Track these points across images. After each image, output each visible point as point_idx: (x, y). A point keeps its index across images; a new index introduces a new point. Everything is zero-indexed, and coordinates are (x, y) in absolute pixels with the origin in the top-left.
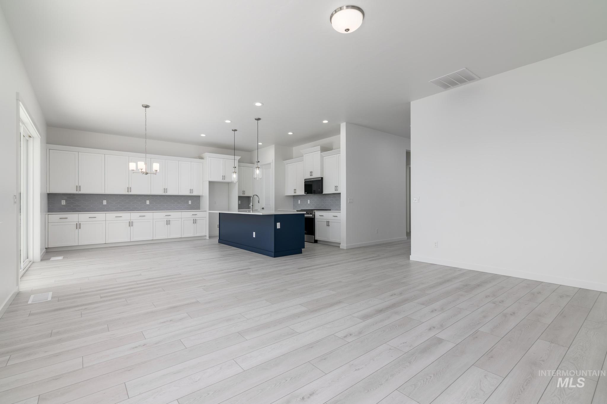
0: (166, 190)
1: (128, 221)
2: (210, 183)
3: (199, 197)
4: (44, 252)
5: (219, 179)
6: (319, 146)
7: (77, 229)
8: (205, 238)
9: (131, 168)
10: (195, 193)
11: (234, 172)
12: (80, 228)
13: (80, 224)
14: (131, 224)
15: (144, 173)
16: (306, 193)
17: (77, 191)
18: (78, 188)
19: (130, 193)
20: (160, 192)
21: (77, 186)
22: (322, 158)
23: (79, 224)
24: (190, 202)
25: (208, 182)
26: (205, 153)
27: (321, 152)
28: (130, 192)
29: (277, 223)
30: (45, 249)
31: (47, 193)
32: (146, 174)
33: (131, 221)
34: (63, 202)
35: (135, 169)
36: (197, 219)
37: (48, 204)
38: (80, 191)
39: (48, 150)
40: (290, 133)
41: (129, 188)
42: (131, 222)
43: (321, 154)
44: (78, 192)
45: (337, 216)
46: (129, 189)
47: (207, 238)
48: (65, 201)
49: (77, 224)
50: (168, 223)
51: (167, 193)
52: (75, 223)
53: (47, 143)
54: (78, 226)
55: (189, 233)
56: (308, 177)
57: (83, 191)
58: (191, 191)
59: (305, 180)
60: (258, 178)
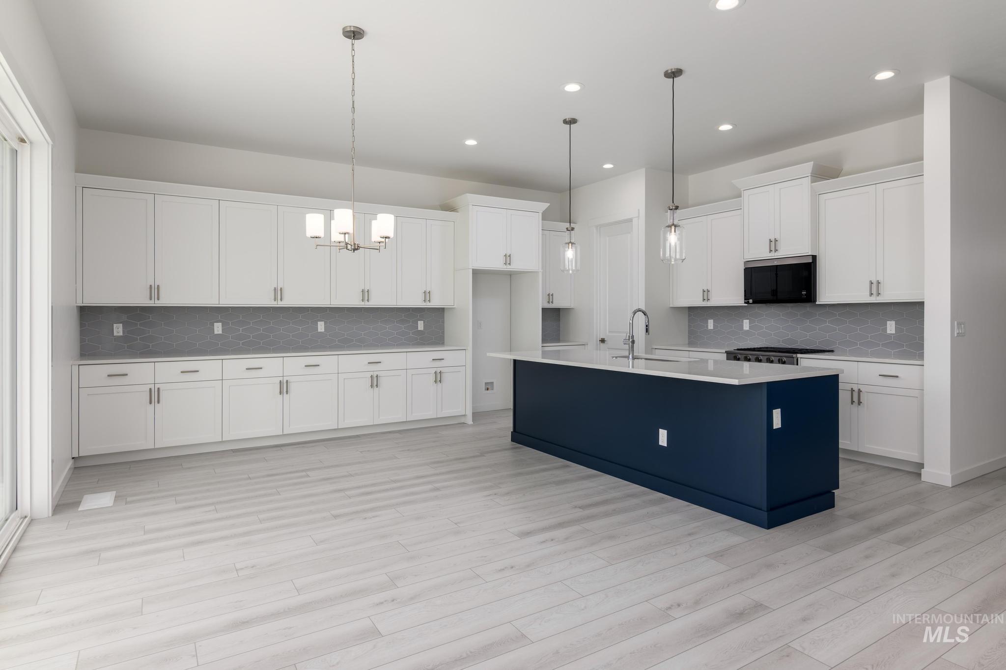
0: (366, 293)
1: (277, 380)
2: (476, 273)
3: (441, 311)
4: (70, 469)
5: (496, 263)
6: (807, 161)
7: (151, 403)
8: (462, 420)
9: (310, 233)
10: (435, 303)
12: (158, 402)
13: (159, 389)
14: (284, 388)
15: (349, 247)
16: (751, 301)
17: (151, 299)
18: (154, 290)
19: (280, 304)
20: (353, 301)
21: (151, 286)
22: (815, 197)
23: (156, 390)
24: (421, 325)
25: (471, 271)
26: (467, 193)
27: (812, 182)
28: (281, 300)
30: (71, 462)
31: (77, 306)
32: (354, 250)
33: (285, 379)
34: (118, 330)
35: (321, 234)
36: (443, 370)
37: (81, 335)
38: (158, 299)
39: (79, 190)
40: (726, 127)
41: (279, 289)
42: (285, 381)
43: (811, 187)
44: (152, 302)
45: (897, 377)
46: (278, 293)
47: (470, 421)
48: (121, 325)
49: (150, 389)
50: (375, 382)
51: (370, 303)
52: (147, 388)
53: (77, 171)
54: (154, 396)
55: (426, 411)
56: (761, 253)
57: (168, 299)
58: (427, 295)
59: (746, 262)
60: (676, 260)
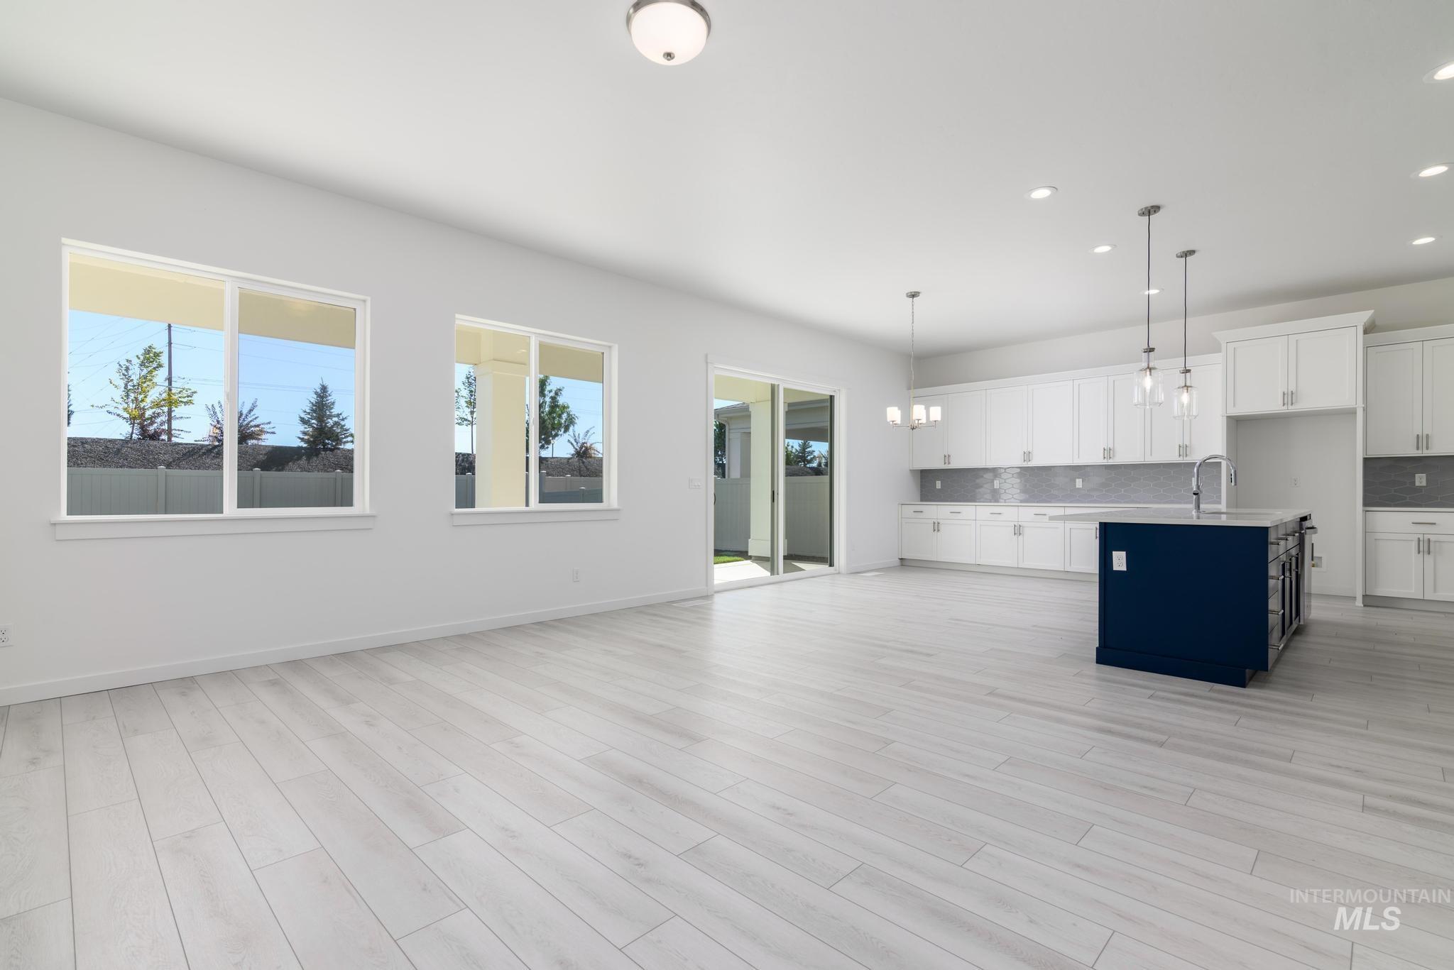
0: (1109, 451)
1: (1013, 524)
7: (934, 531)
11: (1183, 387)
12: (939, 531)
13: (939, 522)
14: (1018, 530)
17: (945, 464)
18: (947, 458)
21: (945, 456)
29: (1125, 552)
30: (897, 561)
37: (920, 488)
38: (949, 464)
41: (1028, 452)
42: (1018, 525)
46: (1027, 455)
48: (940, 482)
49: (934, 523)
52: (932, 521)
53: (909, 389)
54: (936, 527)
57: (955, 464)
58: (1184, 449)
